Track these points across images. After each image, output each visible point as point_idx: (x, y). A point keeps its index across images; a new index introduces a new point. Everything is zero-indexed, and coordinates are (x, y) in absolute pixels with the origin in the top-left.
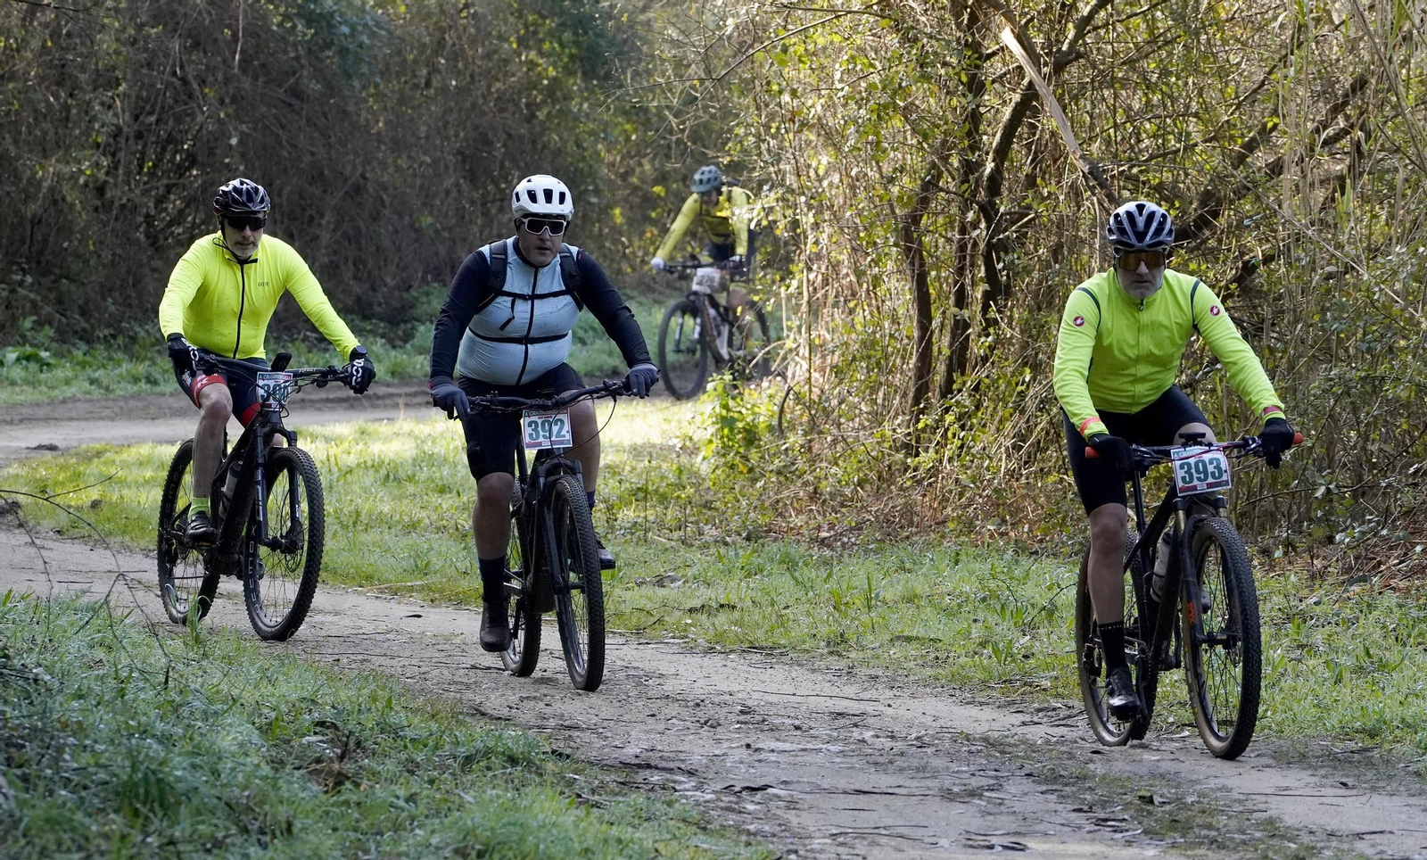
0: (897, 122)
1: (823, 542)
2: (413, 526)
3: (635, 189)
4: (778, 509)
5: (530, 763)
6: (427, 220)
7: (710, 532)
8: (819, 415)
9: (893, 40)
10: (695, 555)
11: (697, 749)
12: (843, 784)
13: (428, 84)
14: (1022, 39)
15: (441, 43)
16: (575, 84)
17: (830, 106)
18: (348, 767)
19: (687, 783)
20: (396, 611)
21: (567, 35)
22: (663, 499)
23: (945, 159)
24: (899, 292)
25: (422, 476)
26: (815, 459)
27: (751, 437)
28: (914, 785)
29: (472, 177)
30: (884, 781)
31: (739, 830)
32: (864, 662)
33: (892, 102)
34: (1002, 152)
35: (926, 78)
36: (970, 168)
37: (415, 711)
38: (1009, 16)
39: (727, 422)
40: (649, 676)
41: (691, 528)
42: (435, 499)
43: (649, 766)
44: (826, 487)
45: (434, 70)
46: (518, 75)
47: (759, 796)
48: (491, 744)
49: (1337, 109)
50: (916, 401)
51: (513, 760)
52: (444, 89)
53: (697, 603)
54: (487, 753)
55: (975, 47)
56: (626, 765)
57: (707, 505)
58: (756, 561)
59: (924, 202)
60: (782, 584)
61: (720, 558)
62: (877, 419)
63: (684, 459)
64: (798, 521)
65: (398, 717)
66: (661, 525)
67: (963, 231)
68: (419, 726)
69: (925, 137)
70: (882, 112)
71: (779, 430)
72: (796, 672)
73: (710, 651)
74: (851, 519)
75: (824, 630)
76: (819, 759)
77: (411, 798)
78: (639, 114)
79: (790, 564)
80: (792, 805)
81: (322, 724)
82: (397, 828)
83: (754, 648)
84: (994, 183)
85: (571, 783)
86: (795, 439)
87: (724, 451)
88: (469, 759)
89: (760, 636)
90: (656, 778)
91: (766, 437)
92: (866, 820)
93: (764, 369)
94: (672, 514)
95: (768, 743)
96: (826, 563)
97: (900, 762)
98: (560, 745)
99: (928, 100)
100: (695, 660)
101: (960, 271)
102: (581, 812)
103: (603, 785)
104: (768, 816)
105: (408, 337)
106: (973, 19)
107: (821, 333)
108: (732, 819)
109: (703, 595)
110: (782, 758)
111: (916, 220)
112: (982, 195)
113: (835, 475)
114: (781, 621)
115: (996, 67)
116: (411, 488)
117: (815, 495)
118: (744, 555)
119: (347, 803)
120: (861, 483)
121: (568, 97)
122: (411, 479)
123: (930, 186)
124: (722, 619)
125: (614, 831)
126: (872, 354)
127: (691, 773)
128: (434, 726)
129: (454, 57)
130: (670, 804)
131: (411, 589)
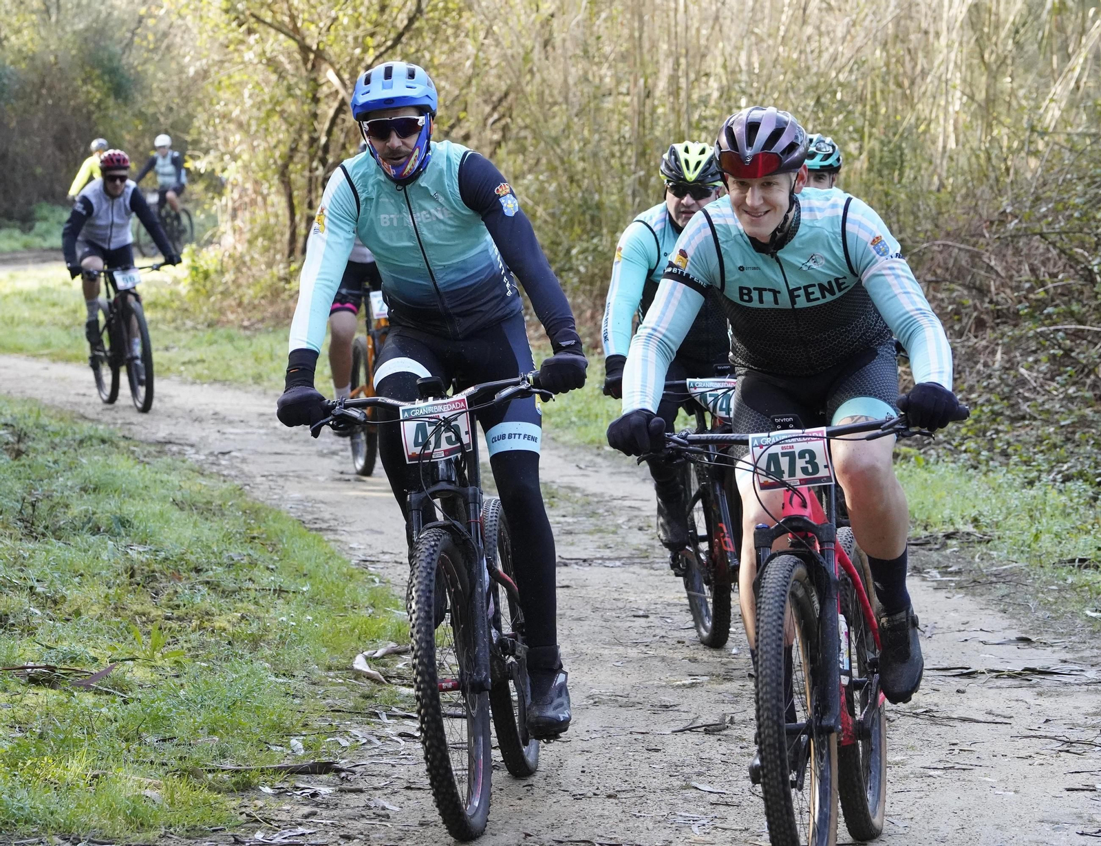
0: (276, 118)
1: (246, 328)
2: (40, 324)
3: (141, 154)
4: (222, 311)
5: (112, 442)
6: (39, 170)
7: (189, 324)
8: (240, 264)
9: (274, 77)
10: (183, 335)
11: (194, 433)
12: (268, 449)
13: (38, 103)
14: (338, 75)
15: (43, 83)
16: (111, 102)
17: (243, 111)
18: (22, 447)
19: (190, 451)
20: (36, 366)
21: (106, 78)
22: (164, 307)
23: (300, 136)
24: (278, 202)
25: (43, 298)
26: (239, 286)
27: (206, 275)
28: (303, 449)
29: (60, 149)
30: (288, 447)
31: (219, 474)
32: (272, 388)
33: (274, 108)
34: (329, 133)
35: (290, 95)
36: (313, 141)
37: (52, 417)
38: (332, 64)
39: (195, 269)
40: (165, 396)
41: (179, 322)
42: (51, 310)
43: (170, 443)
44: (246, 300)
45: (40, 96)
46: (82, 98)
47: (227, 457)
48: (92, 433)
49: (494, 109)
50: (289, 256)
51: (103, 441)
52: (46, 105)
53: (186, 359)
54: (91, 438)
55: (315, 80)
56: (159, 442)
57: (186, 310)
58: (214, 337)
59: (291, 158)
60: (228, 348)
61: (195, 336)
62: (270, 265)
63: (173, 287)
64: (231, 317)
65: (44, 420)
66: (164, 320)
67: (311, 171)
68: (54, 425)
69: (291, 125)
70: (269, 114)
71: (221, 272)
72: (238, 393)
73: (193, 383)
74: (258, 316)
75: (250, 372)
76: (255, 437)
77: (55, 462)
78: (141, 115)
79: (231, 339)
80: (244, 460)
81: (6, 425)
82: (50, 477)
83: (216, 381)
84: (326, 148)
85: (133, 452)
86: (229, 277)
87: (193, 283)
88: (81, 442)
89: (218, 375)
90: (175, 448)
91: (213, 276)
92: (282, 468)
93: (209, 242)
94: (169, 315)
95: (229, 429)
96: (248, 338)
97: (295, 438)
98: (127, 434)
99: (291, 107)
100: (187, 388)
101: (310, 191)
102: (140, 467)
103: (149, 453)
104: (232, 467)
105: (31, 228)
106: (314, 66)
107: (238, 222)
108: (215, 469)
109: (188, 356)
110: (237, 437)
111: (286, 166)
112: (320, 153)
113: (249, 293)
114: (229, 367)
115: (325, 90)
116: (38, 304)
117: (240, 304)
118: (208, 334)
119: (24, 465)
120: (263, 298)
121: (107, 108)
122: (38, 300)
123: (294, 150)
124: (199, 367)
125: (158, 476)
126: (266, 232)
127: (192, 446)
128: (62, 424)
129: (50, 89)
130: (184, 462)
131: (42, 355)
